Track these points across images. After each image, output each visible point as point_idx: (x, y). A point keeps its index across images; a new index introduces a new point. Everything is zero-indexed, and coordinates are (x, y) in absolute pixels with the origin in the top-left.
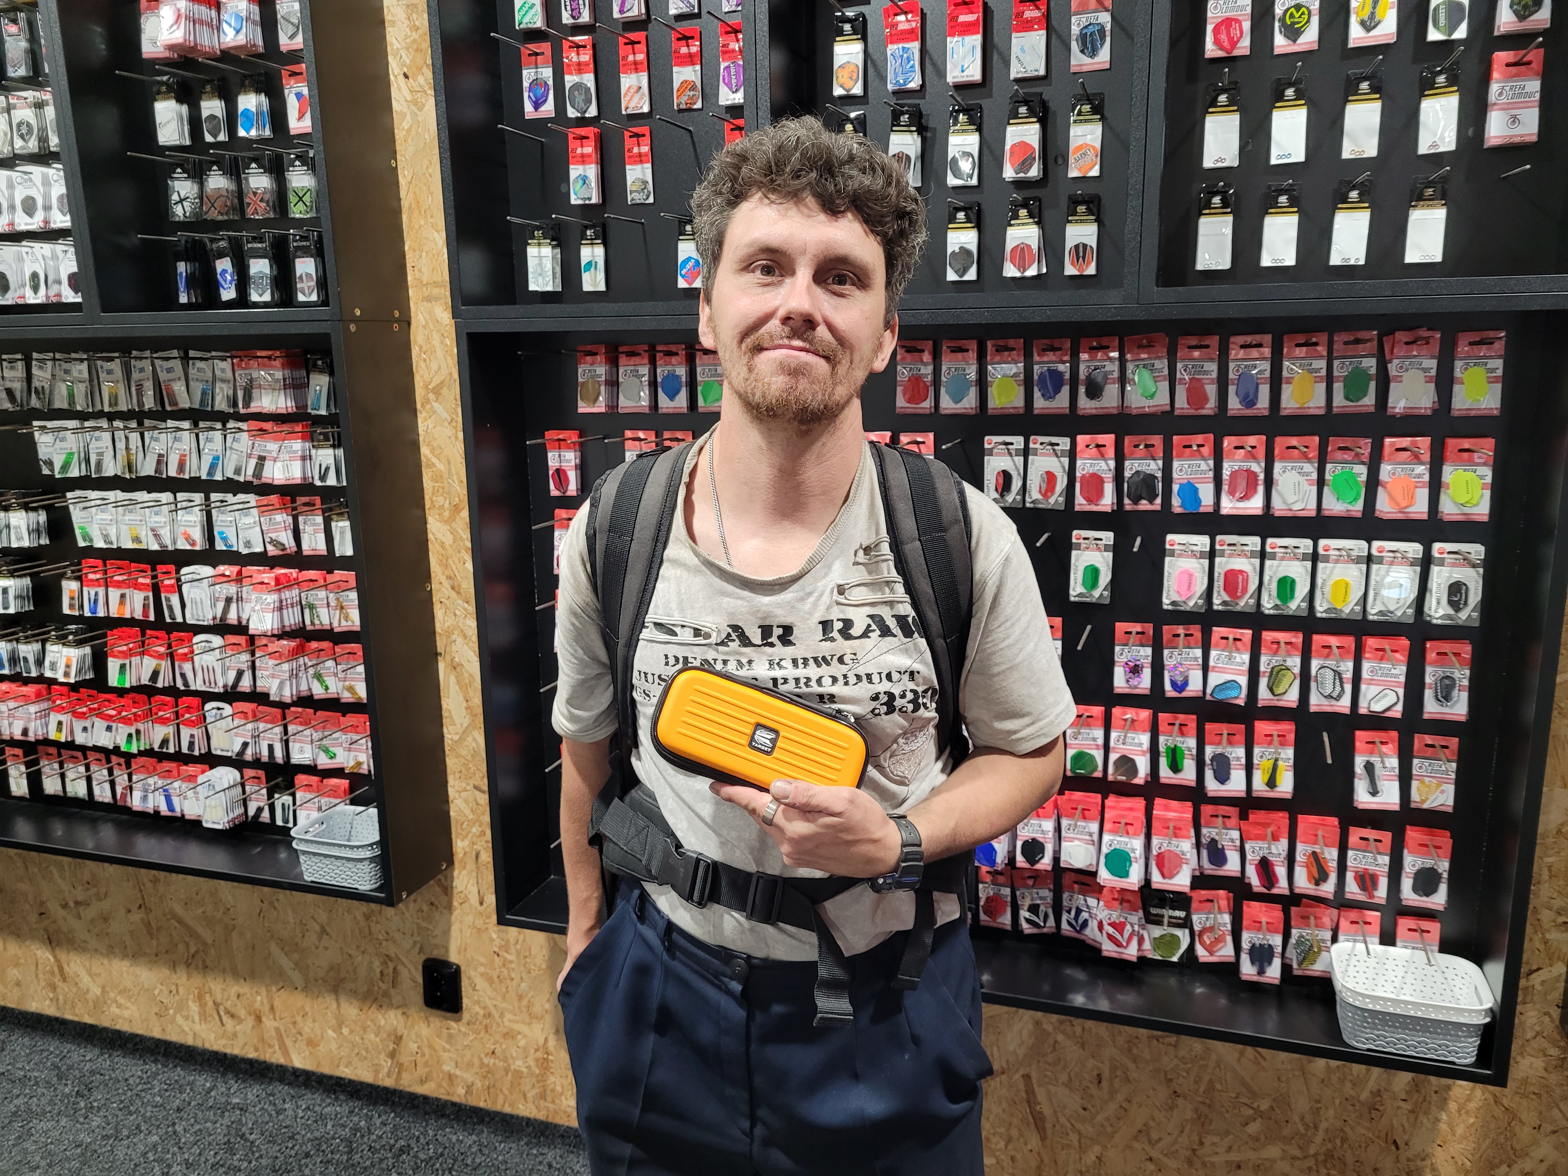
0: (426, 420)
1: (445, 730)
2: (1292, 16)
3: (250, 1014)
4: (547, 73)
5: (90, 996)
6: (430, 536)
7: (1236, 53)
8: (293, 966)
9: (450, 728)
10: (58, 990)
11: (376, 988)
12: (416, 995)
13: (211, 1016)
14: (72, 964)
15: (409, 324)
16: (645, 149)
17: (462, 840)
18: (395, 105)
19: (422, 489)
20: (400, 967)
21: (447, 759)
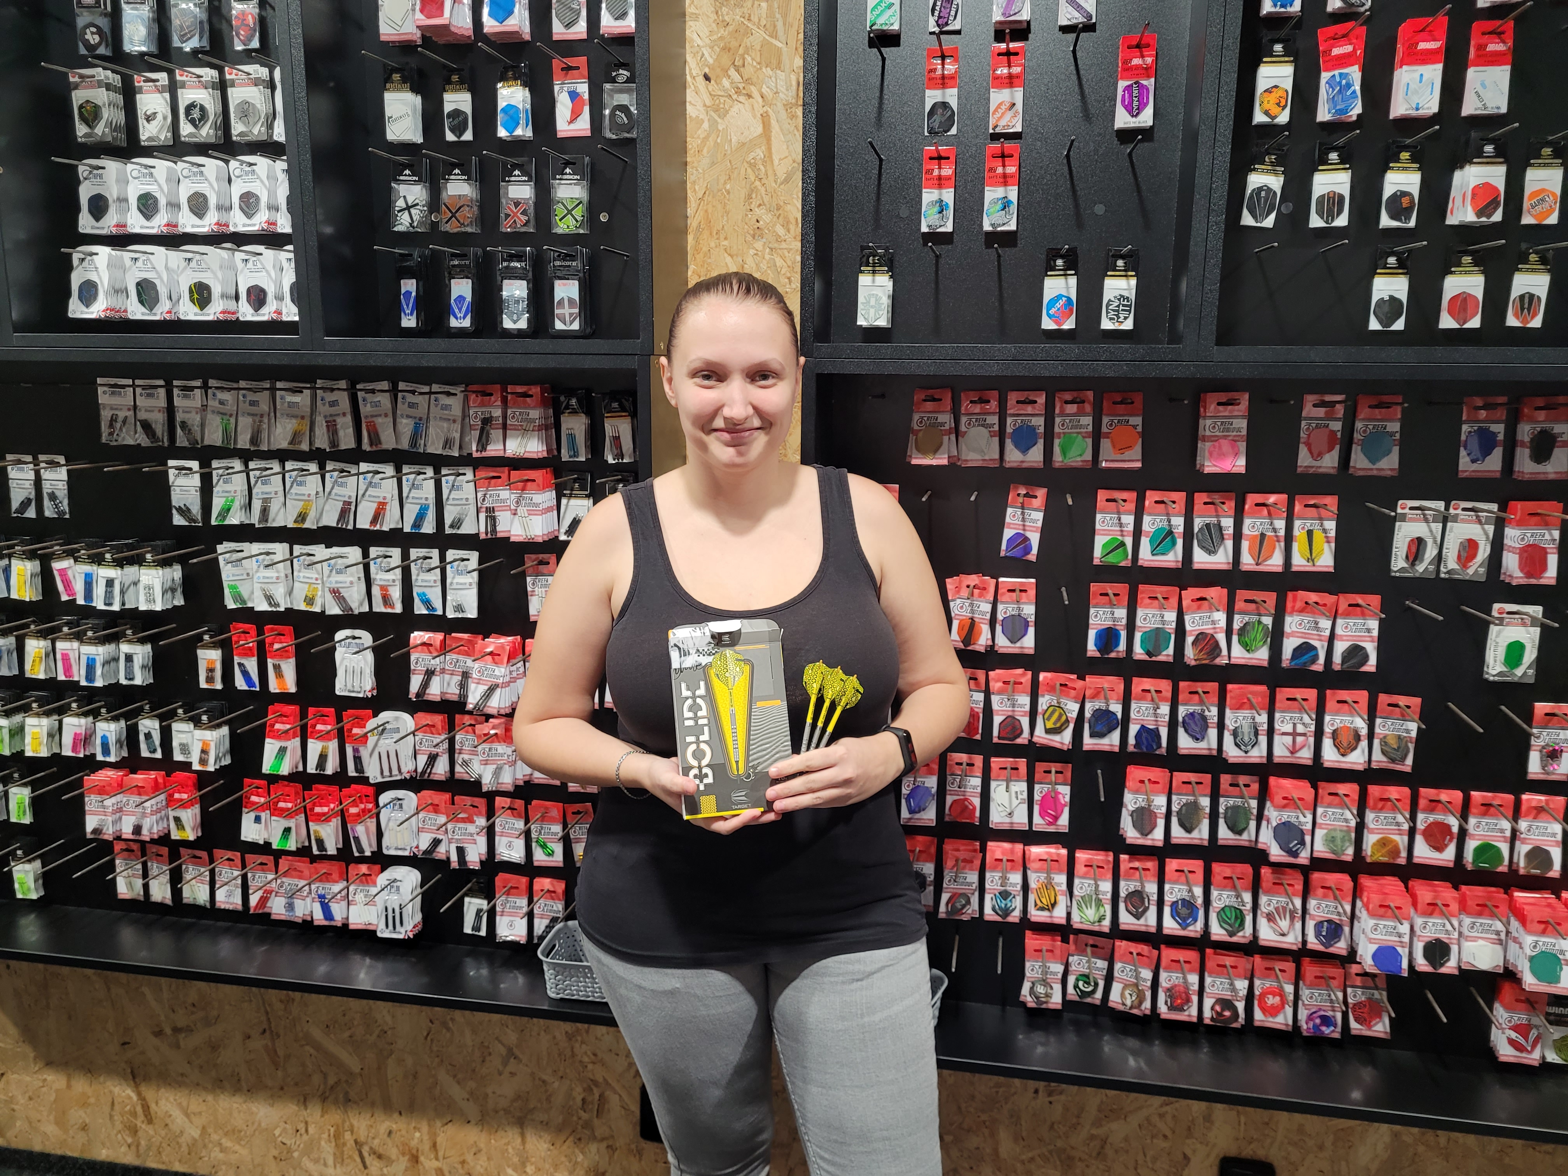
3: (403, 1154)
5: (182, 1140)
8: (467, 1096)
10: (140, 1133)
11: (575, 1118)
12: (628, 1127)
13: (350, 1157)
14: (162, 1103)
18: (690, 110)
20: (608, 1093)
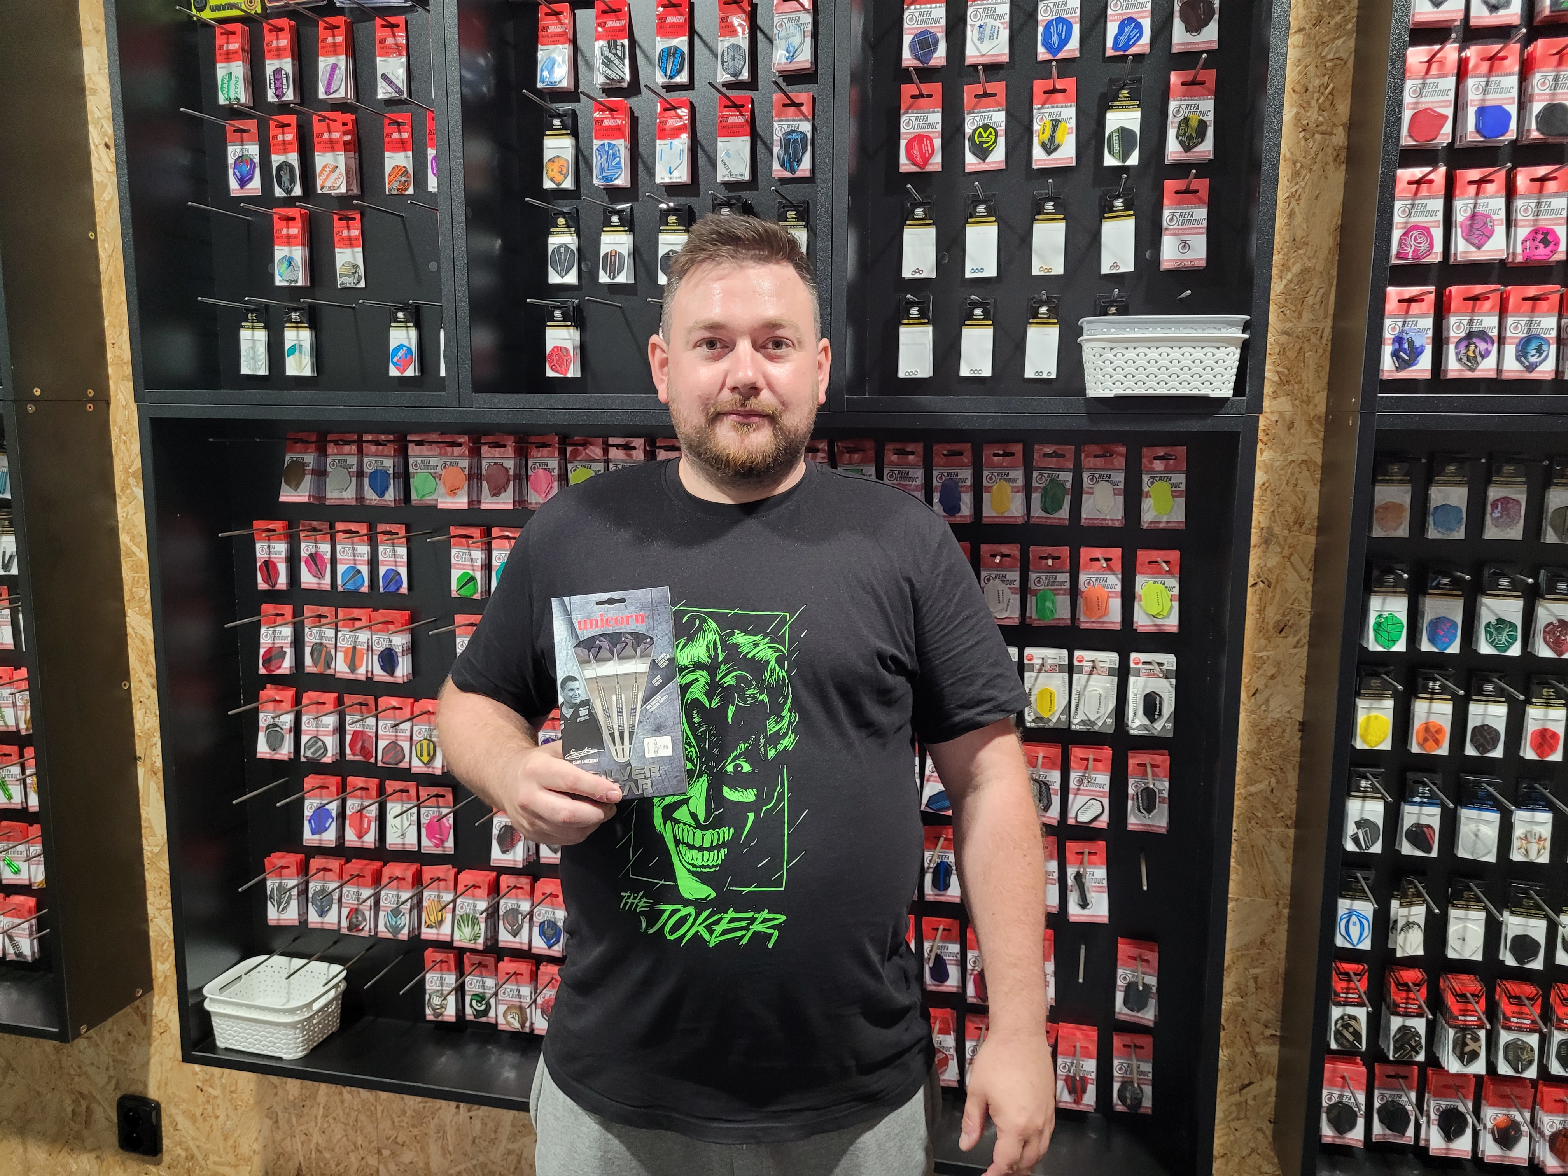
0: (125, 505)
1: (144, 842)
2: (980, 135)
4: (253, 150)
6: (129, 630)
7: (929, 168)
9: (150, 839)
11: (67, 1129)
12: (112, 1136)
15: (108, 403)
16: (356, 233)
17: (163, 963)
18: (96, 176)
19: (121, 580)
20: (93, 1105)
21: (146, 874)
